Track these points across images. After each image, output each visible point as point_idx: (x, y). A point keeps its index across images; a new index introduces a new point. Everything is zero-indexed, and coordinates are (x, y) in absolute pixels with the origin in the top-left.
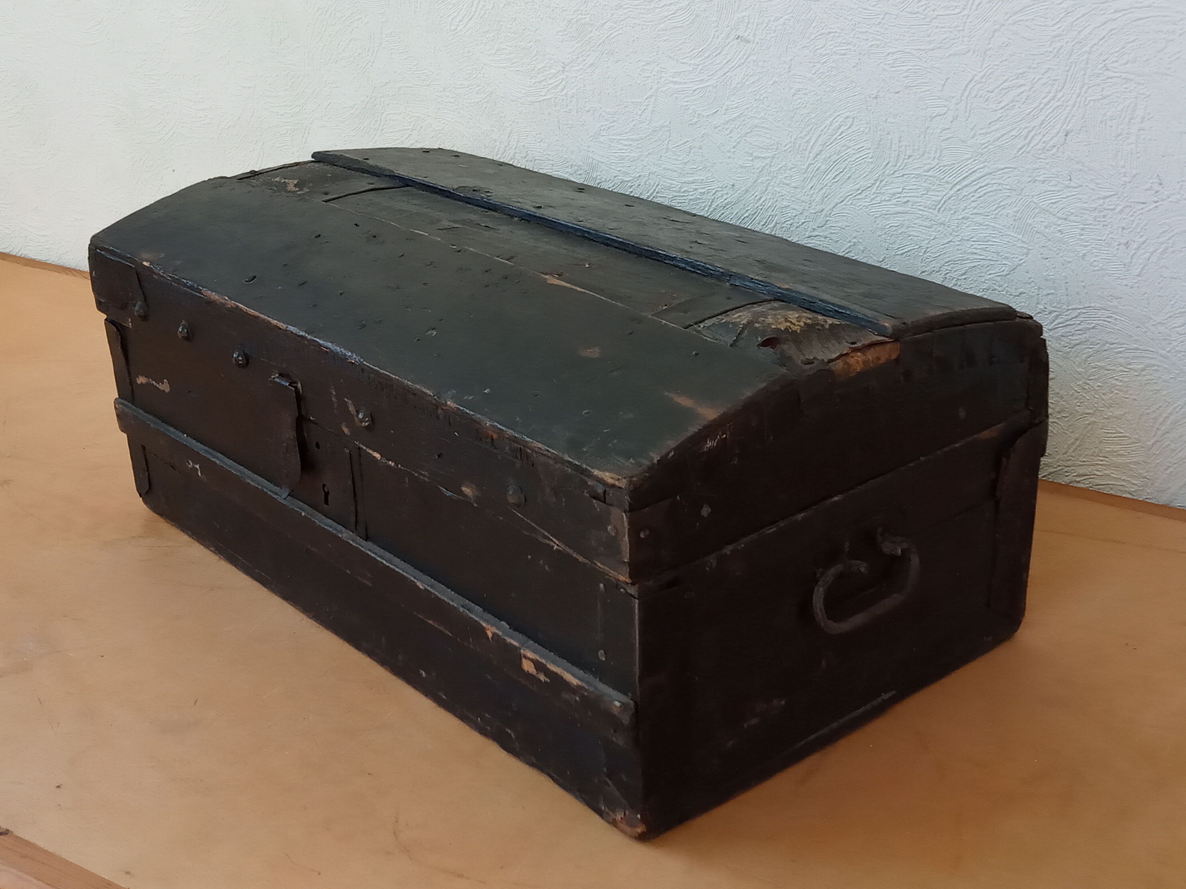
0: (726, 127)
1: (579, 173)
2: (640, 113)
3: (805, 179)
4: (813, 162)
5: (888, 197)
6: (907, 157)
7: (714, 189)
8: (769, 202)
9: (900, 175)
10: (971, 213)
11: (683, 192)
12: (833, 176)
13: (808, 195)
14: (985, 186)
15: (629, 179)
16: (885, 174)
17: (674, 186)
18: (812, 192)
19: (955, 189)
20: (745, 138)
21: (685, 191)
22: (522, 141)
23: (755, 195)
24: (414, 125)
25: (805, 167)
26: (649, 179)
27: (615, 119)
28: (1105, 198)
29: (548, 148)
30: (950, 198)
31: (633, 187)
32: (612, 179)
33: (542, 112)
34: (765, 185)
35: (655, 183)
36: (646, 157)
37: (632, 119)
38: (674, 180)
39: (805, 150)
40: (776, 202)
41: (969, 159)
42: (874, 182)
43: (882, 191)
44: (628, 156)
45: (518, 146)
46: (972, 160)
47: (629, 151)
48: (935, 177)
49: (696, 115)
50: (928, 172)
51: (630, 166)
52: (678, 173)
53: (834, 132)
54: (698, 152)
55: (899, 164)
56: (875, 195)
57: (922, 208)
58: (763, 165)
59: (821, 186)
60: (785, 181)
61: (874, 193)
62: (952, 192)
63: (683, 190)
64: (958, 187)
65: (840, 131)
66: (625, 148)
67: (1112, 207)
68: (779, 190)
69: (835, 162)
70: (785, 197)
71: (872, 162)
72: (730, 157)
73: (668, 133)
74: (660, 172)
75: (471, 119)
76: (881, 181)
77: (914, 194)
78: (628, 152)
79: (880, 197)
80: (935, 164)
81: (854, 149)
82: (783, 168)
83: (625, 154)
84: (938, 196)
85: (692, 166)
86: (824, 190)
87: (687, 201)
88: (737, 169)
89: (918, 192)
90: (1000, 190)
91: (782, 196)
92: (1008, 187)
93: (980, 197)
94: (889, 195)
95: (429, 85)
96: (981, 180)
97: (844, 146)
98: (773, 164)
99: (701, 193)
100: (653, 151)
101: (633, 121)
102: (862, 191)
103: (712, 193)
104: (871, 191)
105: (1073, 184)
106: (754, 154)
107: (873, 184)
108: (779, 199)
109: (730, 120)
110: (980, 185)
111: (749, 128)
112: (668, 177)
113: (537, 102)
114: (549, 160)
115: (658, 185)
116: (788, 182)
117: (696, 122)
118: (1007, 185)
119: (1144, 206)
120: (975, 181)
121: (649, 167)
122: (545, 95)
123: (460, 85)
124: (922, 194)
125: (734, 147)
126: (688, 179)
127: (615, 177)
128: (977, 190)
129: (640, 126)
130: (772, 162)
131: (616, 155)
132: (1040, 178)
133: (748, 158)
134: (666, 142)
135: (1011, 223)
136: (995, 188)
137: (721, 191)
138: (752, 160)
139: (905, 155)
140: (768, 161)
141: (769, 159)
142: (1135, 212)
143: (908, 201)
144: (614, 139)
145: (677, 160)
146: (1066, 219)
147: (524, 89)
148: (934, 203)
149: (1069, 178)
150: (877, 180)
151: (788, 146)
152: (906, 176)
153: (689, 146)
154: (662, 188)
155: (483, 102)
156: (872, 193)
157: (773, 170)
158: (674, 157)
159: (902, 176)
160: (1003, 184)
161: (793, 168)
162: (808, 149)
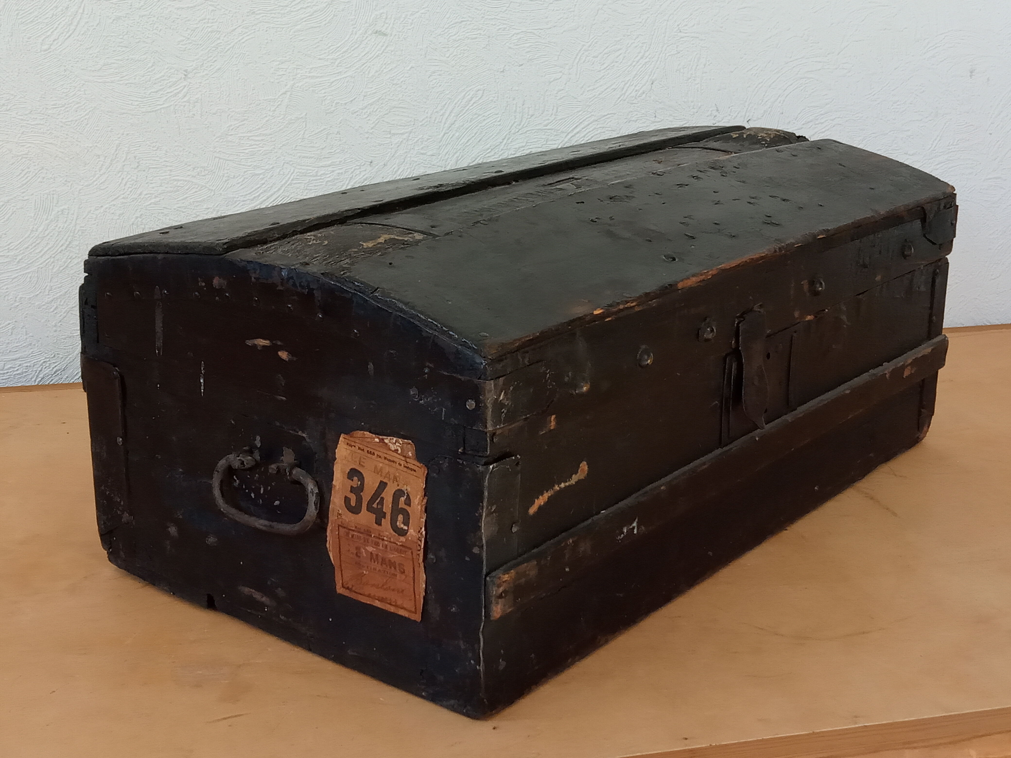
0: (364, 111)
1: (203, 174)
2: (273, 109)
3: (440, 147)
4: (447, 131)
5: (514, 151)
6: (529, 117)
7: (352, 168)
8: (407, 171)
9: (524, 132)
12: (466, 141)
13: (443, 160)
14: (592, 131)
15: (260, 172)
16: (511, 133)
17: (310, 171)
18: (446, 157)
19: (569, 137)
20: (383, 119)
21: (322, 174)
22: (133, 152)
23: (393, 167)
25: (440, 136)
26: (283, 169)
27: (246, 118)
29: (165, 155)
31: (265, 179)
32: (241, 174)
33: (159, 120)
34: (402, 157)
35: (289, 172)
36: (279, 149)
37: (265, 115)
38: (310, 166)
39: (441, 122)
41: (580, 111)
42: (502, 141)
43: (509, 147)
44: (260, 151)
45: (128, 158)
46: (582, 112)
47: (261, 145)
48: (553, 129)
49: (334, 104)
50: (547, 126)
51: (261, 160)
52: (315, 158)
53: (467, 104)
54: (336, 137)
55: (522, 124)
56: (502, 151)
58: (401, 140)
59: (455, 151)
60: (422, 152)
61: (502, 150)
63: (319, 174)
65: (472, 102)
66: (257, 143)
68: (415, 159)
69: (467, 129)
70: (422, 165)
71: (500, 125)
72: (367, 138)
73: (304, 123)
74: (296, 160)
75: (67, 138)
76: (508, 139)
77: (535, 146)
78: (260, 147)
79: (507, 153)
80: (553, 118)
81: (484, 116)
82: (420, 140)
83: (257, 149)
84: (555, 144)
85: (330, 151)
86: (458, 154)
87: (324, 183)
88: (375, 147)
89: (539, 144)
90: (604, 132)
91: (419, 164)
92: (610, 129)
94: (515, 150)
95: (9, 109)
96: (589, 127)
97: (476, 114)
98: (410, 138)
99: (339, 173)
100: (288, 143)
101: (266, 117)
102: (492, 149)
103: (350, 172)
104: (499, 148)
105: (657, 120)
106: (392, 132)
107: (501, 143)
108: (417, 168)
109: (368, 104)
110: (588, 131)
111: (387, 110)
112: (304, 164)
113: (153, 111)
114: (167, 166)
115: (293, 173)
116: (425, 152)
117: (334, 111)
118: (609, 127)
120: (584, 128)
121: (283, 157)
122: (164, 104)
123: (53, 105)
124: (542, 145)
125: (372, 128)
126: (325, 163)
127: (245, 172)
128: (585, 135)
129: (273, 121)
130: (409, 136)
131: (247, 151)
132: (633, 119)
133: (386, 136)
134: (302, 132)
136: (599, 132)
137: (360, 168)
138: (390, 138)
139: (528, 115)
140: (404, 136)
141: (407, 135)
144: (244, 137)
145: (314, 147)
147: (137, 101)
149: (654, 115)
150: (504, 139)
151: (424, 122)
153: (326, 133)
154: (298, 175)
155: (82, 119)
156: (500, 150)
157: (411, 143)
158: (311, 145)
159: (526, 132)
160: (606, 127)
161: (429, 139)
162: (443, 121)
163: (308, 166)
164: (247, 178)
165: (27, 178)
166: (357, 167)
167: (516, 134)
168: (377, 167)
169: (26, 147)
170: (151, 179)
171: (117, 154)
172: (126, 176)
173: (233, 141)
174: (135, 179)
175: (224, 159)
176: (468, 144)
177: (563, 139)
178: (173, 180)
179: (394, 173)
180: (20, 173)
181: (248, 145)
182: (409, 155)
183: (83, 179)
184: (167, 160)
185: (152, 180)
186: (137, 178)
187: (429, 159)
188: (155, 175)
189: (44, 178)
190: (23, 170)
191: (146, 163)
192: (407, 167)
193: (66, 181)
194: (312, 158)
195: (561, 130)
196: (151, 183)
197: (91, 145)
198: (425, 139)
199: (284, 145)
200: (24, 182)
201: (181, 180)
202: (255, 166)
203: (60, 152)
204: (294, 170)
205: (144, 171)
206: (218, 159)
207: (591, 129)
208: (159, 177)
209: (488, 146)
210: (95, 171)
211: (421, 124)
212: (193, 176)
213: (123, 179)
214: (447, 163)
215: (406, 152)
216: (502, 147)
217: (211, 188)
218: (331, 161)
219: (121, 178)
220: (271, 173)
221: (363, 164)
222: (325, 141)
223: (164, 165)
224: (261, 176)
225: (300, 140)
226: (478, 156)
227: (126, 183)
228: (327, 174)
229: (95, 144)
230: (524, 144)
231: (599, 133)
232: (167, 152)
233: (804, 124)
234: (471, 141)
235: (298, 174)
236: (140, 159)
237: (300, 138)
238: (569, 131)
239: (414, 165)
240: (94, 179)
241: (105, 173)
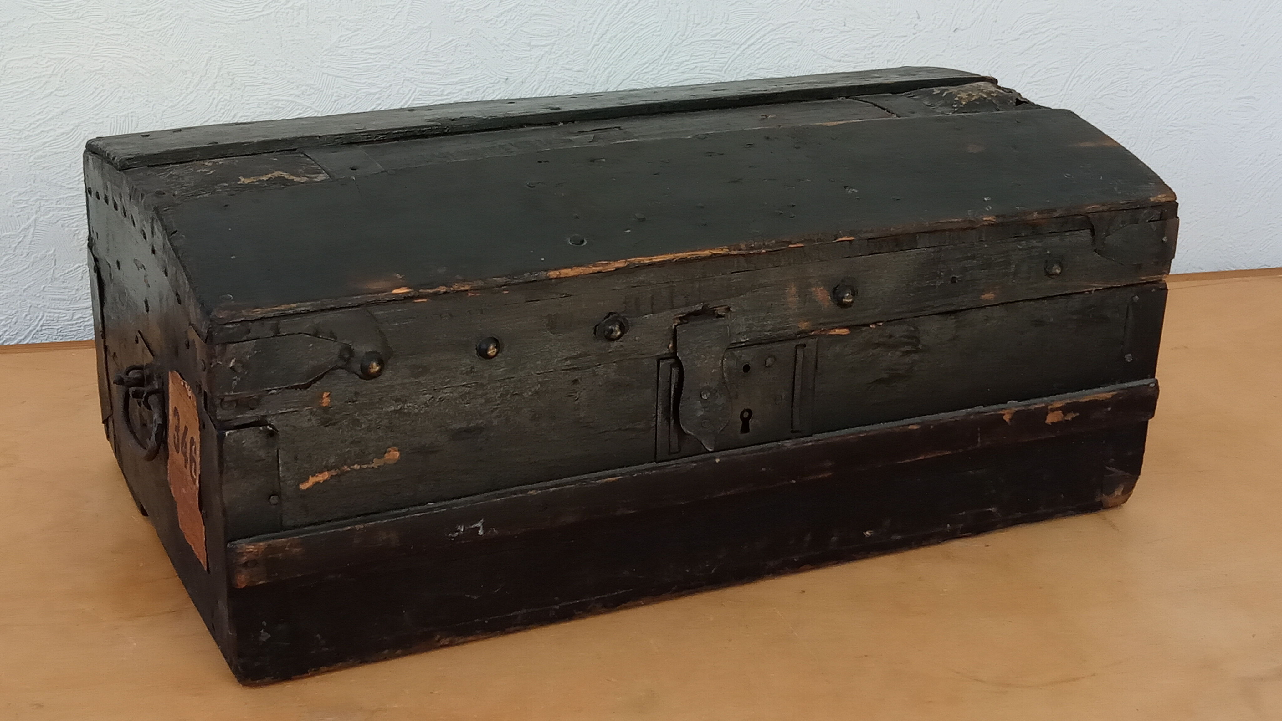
0: (499, 20)
1: (308, 93)
2: (392, 16)
3: (588, 61)
4: (598, 43)
5: (676, 66)
6: (695, 25)
7: (484, 86)
8: (548, 90)
10: (756, 69)
11: (447, 95)
12: (620, 54)
13: (592, 76)
14: (769, 42)
15: (376, 91)
16: (673, 44)
17: (435, 90)
18: (596, 73)
19: (741, 49)
20: (522, 28)
21: (449, 93)
22: (226, 67)
23: (533, 85)
24: (54, 69)
25: (589, 49)
26: (402, 87)
27: (360, 27)
28: (874, 36)
29: (264, 70)
30: (736, 58)
31: (382, 99)
32: (354, 93)
33: (257, 30)
34: (544, 73)
35: (410, 90)
36: (399, 63)
37: (382, 24)
38: (435, 84)
39: (590, 32)
40: (556, 88)
41: (754, 19)
43: (670, 61)
44: (376, 66)
45: (221, 73)
46: (758, 19)
47: (377, 59)
48: (722, 40)
49: (464, 11)
50: (715, 36)
51: (378, 77)
52: (440, 75)
53: (621, 10)
54: (466, 50)
55: (687, 34)
56: (662, 66)
57: (709, 71)
58: (542, 53)
59: (606, 66)
60: (567, 67)
61: (662, 64)
62: (738, 53)
63: (445, 93)
64: (744, 47)
65: (627, 9)
66: (372, 57)
67: (878, 44)
68: (559, 76)
69: (621, 40)
70: (567, 82)
71: (660, 35)
72: (503, 51)
73: (429, 33)
74: (418, 77)
75: (149, 51)
76: (669, 52)
77: (702, 60)
78: (376, 61)
79: (667, 68)
80: (722, 28)
81: (641, 25)
82: (565, 53)
83: (372, 64)
84: (725, 58)
85: (458, 66)
86: (609, 69)
88: (512, 61)
89: (705, 57)
90: (784, 44)
91: (563, 82)
92: (790, 40)
93: (764, 53)
94: (676, 64)
95: (81, 17)
96: (765, 37)
97: (632, 22)
98: (553, 50)
99: (469, 92)
100: (409, 56)
101: (383, 26)
102: (650, 64)
103: (482, 91)
104: (658, 62)
105: (846, 29)
106: (532, 44)
107: (661, 56)
108: (561, 85)
109: (505, 11)
110: (764, 42)
111: (527, 18)
112: (427, 81)
113: (250, 19)
114: (265, 84)
115: (414, 92)
116: (571, 67)
117: (464, 18)
118: (789, 38)
119: (904, 39)
120: (760, 38)
121: (403, 74)
122: (263, 11)
123: (133, 12)
124: (710, 59)
125: (509, 39)
126: (453, 80)
127: (358, 91)
128: (761, 47)
129: (392, 30)
130: (552, 49)
131: (360, 66)
132: (818, 28)
133: (525, 49)
134: (426, 44)
135: (792, 72)
136: (777, 43)
137: (493, 86)
138: (529, 51)
139: (694, 24)
140: (547, 49)
141: (549, 47)
142: (898, 45)
143: (696, 67)
144: (357, 49)
145: (440, 61)
146: (840, 61)
147: (231, 7)
148: (721, 65)
149: (843, 24)
150: (664, 52)
151: (571, 31)
152: (693, 44)
153: (455, 44)
154: (420, 95)
155: (167, 28)
156: (660, 65)
157: (554, 57)
158: (436, 59)
159: (690, 44)
160: (786, 38)
161: (576, 52)
162: (593, 31)
163: (431, 83)
164: (360, 98)
165: (101, 97)
166: (491, 85)
167: (679, 46)
168: (514, 85)
169: (100, 61)
170: (247, 98)
171: (207, 70)
172: (218, 96)
173: (345, 54)
174: (228, 98)
175: (333, 76)
176: (622, 58)
177: (734, 51)
178: (274, 100)
179: (533, 92)
180: (94, 92)
181: (362, 59)
182: (552, 71)
183: (167, 98)
184: (267, 76)
185: (248, 100)
186: (231, 97)
187: (575, 75)
188: (252, 94)
189: (121, 98)
190: (97, 89)
191: (242, 80)
192: (548, 85)
193: (147, 101)
194: (437, 74)
195: (732, 41)
196: (248, 104)
197: (177, 59)
198: (571, 52)
199: (404, 59)
200: (98, 102)
201: (282, 100)
202: (369, 83)
203: (140, 67)
204: (416, 89)
205: (239, 89)
206: (326, 75)
207: (768, 40)
208: (257, 97)
209: (645, 60)
210: (181, 90)
211: (566, 34)
212: (296, 96)
213: (214, 99)
214: (596, 80)
215: (548, 67)
216: (662, 61)
217: (317, 109)
218: (459, 78)
219: (211, 98)
220: (388, 92)
221: (496, 82)
222: (452, 55)
223: (262, 83)
224: (377, 96)
225: (424, 53)
226: (634, 72)
227: (218, 103)
228: (454, 93)
229: (182, 58)
230: (688, 58)
231: (778, 45)
232: (265, 67)
233: (1020, 35)
234: (625, 55)
235: (420, 93)
236: (235, 76)
237: (424, 51)
238: (742, 42)
239: (558, 82)
240: (181, 99)
241: (193, 92)
